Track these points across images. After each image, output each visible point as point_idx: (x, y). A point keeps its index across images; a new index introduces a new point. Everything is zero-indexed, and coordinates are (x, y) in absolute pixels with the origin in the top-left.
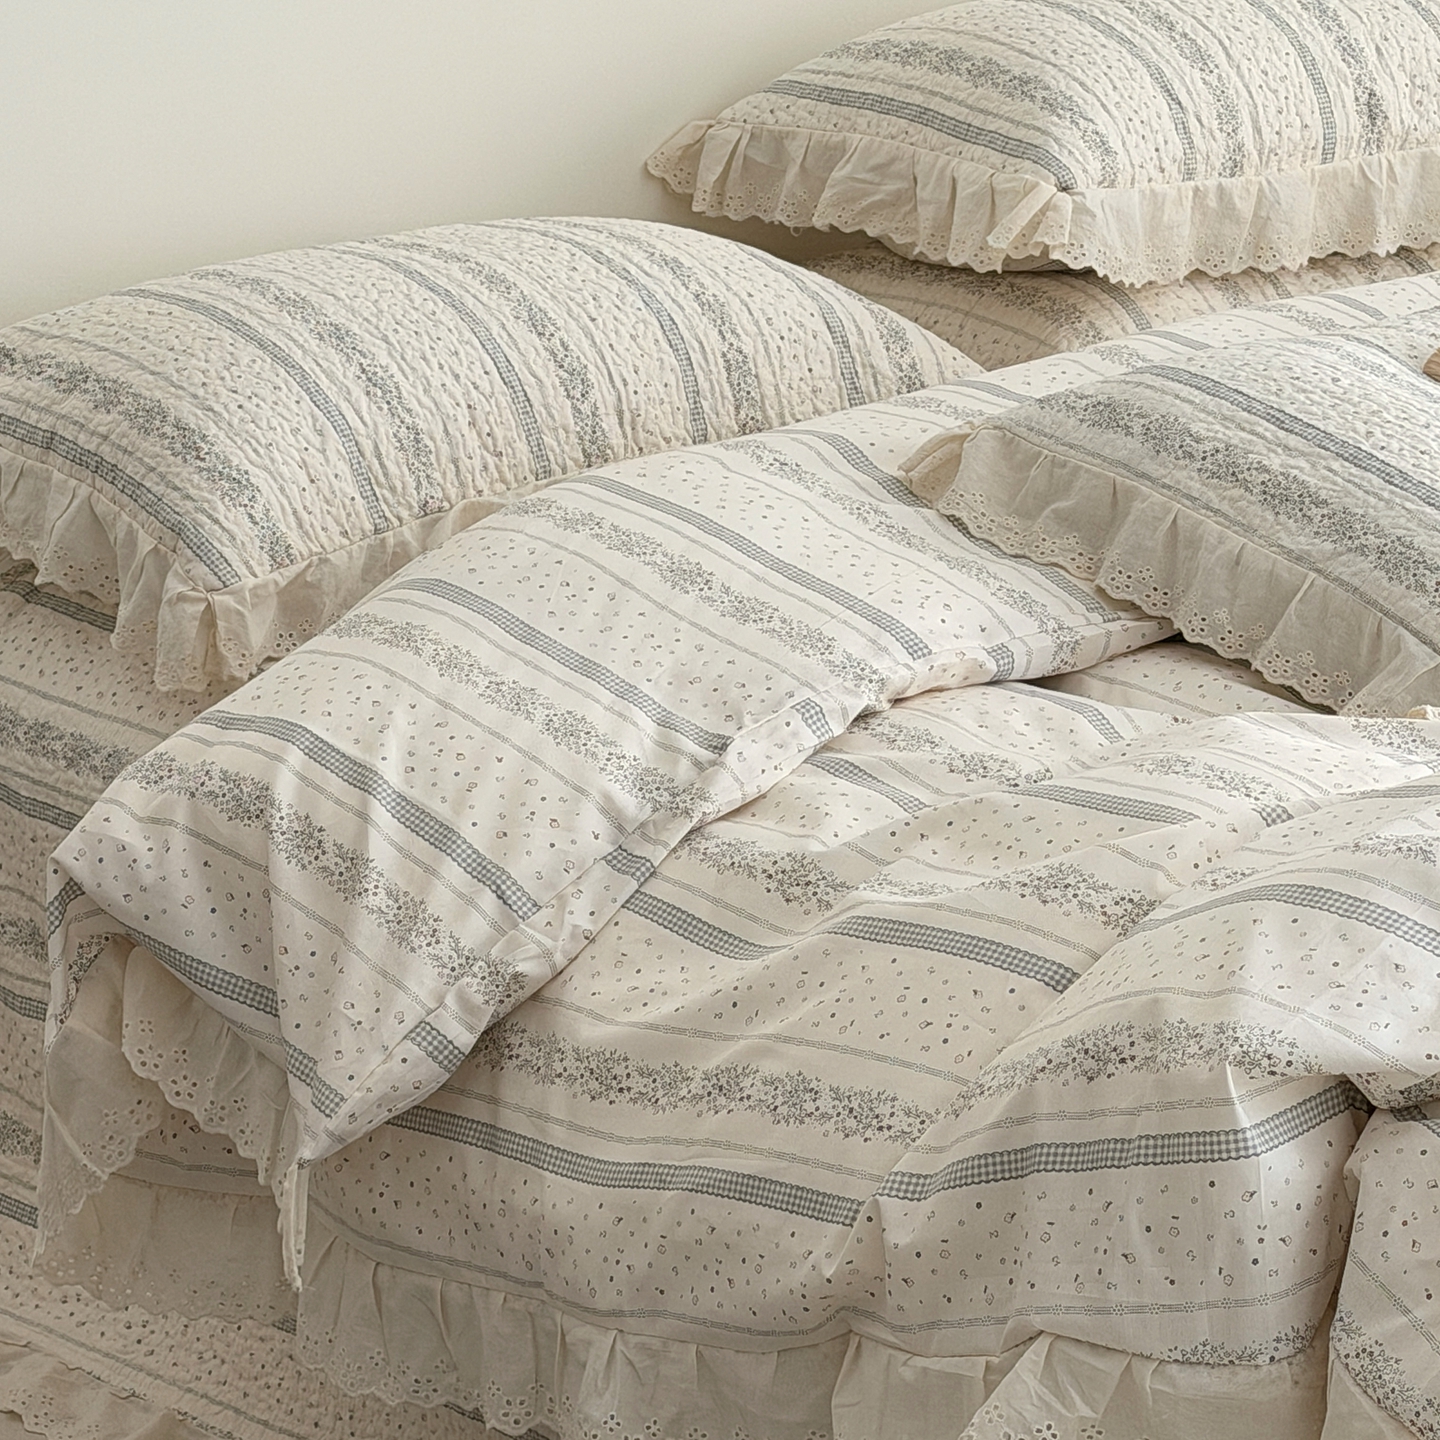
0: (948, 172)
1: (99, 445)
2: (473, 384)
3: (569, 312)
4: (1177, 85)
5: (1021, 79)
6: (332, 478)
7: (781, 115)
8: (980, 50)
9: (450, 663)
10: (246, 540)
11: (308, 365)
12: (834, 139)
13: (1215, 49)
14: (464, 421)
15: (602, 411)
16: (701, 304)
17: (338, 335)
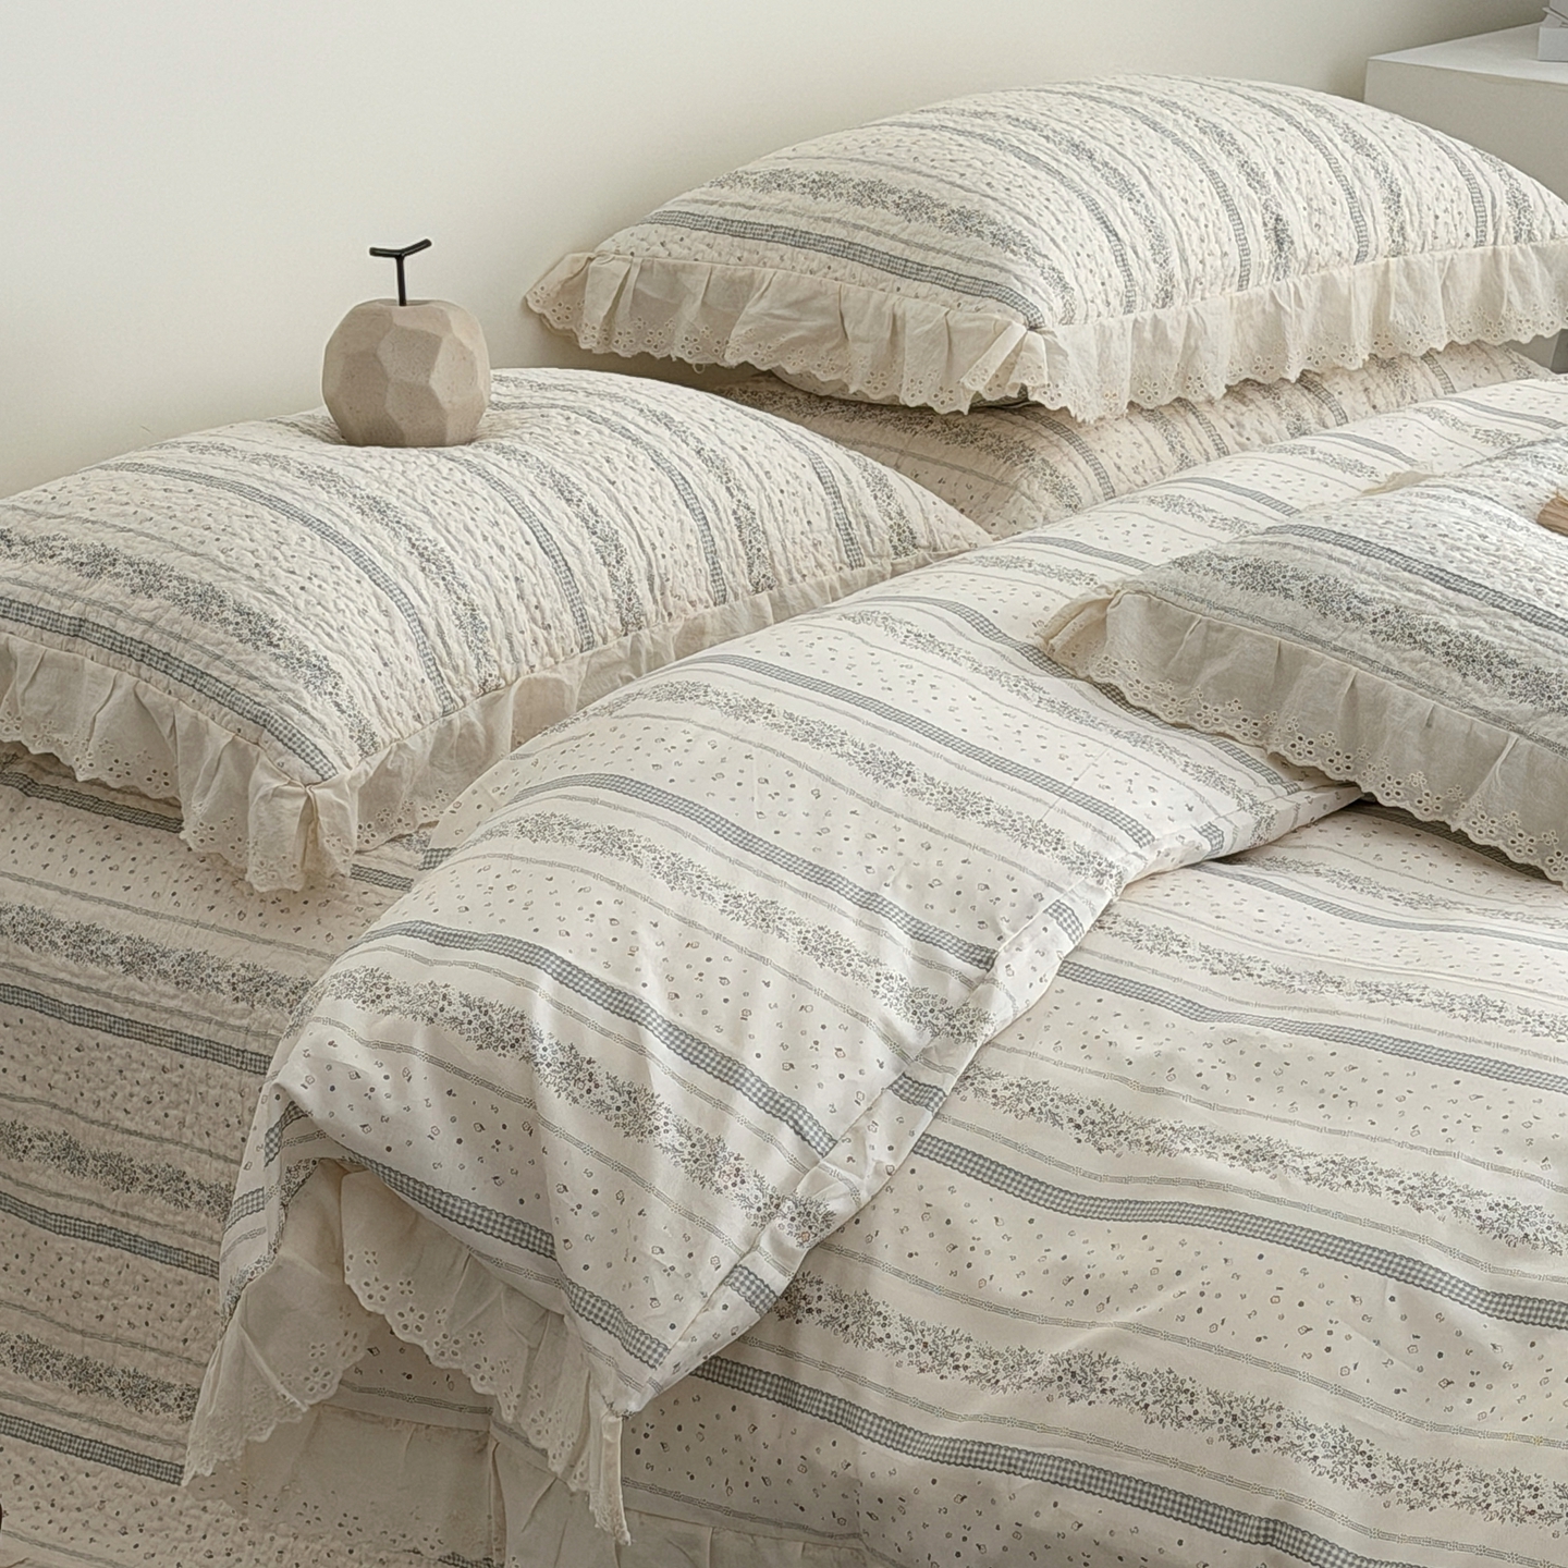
0: (887, 309)
1: (144, 632)
2: (518, 555)
3: (588, 475)
4: (1111, 216)
5: (961, 214)
6: (403, 660)
7: (676, 249)
8: (907, 183)
9: (677, 873)
10: (337, 729)
11: (359, 542)
12: (740, 274)
13: (1137, 178)
14: (513, 595)
15: (635, 578)
16: (705, 461)
17: (377, 508)
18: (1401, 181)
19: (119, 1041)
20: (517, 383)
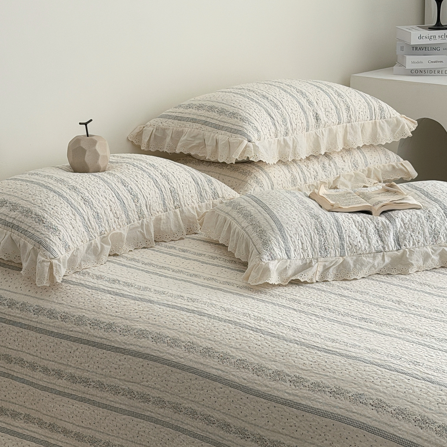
0: (215, 138)
1: (13, 221)
2: (110, 200)
3: (131, 180)
4: (272, 114)
5: (233, 113)
6: (78, 227)
7: (165, 124)
8: (220, 106)
10: (59, 245)
11: (68, 197)
12: (180, 130)
13: (279, 104)
14: (109, 210)
15: (142, 205)
16: (162, 176)
17: (74, 189)
18: (350, 104)
19: (7, 325)
20: (118, 157)
